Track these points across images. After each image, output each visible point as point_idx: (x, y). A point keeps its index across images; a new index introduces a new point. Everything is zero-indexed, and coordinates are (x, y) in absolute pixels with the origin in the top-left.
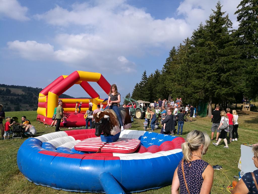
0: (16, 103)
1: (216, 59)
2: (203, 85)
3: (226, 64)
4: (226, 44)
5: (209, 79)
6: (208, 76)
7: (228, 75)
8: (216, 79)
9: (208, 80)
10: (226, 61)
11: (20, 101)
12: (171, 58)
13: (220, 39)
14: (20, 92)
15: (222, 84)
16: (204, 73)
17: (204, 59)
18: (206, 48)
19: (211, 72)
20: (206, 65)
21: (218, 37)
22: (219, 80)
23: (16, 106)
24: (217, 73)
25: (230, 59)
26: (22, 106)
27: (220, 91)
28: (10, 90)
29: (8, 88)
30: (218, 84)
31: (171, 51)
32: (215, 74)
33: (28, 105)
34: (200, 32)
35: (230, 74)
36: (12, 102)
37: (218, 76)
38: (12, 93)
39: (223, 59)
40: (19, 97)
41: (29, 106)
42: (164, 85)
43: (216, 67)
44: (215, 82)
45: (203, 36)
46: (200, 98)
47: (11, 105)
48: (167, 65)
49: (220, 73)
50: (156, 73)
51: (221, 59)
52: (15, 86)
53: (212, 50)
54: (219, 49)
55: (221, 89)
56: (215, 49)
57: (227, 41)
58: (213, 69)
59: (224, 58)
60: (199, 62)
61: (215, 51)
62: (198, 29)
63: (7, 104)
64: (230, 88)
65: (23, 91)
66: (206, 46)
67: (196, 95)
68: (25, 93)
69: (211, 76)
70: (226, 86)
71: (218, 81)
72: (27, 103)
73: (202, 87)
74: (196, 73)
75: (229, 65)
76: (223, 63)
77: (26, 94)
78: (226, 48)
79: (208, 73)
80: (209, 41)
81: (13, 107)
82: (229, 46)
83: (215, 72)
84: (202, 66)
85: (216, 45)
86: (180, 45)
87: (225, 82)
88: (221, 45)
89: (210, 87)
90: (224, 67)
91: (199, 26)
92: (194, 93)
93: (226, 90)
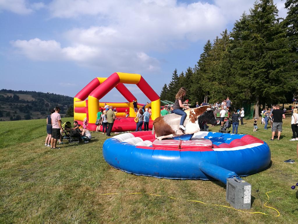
0: (26, 111)
1: (264, 53)
2: (249, 84)
3: (275, 59)
4: (274, 36)
5: (256, 76)
6: (255, 73)
7: (278, 72)
8: (265, 76)
9: (255, 78)
10: (275, 56)
11: (31, 108)
12: (206, 54)
13: (269, 31)
14: (30, 98)
15: (270, 82)
16: (250, 71)
17: (250, 54)
18: (252, 41)
19: (258, 69)
20: (251, 61)
21: (265, 28)
22: (267, 77)
23: (27, 114)
24: (266, 70)
25: (280, 53)
26: (32, 114)
27: (269, 90)
28: (18, 96)
29: (16, 94)
30: (266, 82)
31: (206, 45)
32: (263, 70)
33: (39, 113)
34: (243, 22)
35: (280, 71)
36: (21, 109)
37: (266, 73)
38: (20, 99)
39: (272, 54)
40: (29, 104)
41: (41, 113)
42: (199, 85)
43: (265, 63)
44: (263, 80)
45: (246, 28)
46: (246, 98)
47: (20, 113)
48: (201, 62)
49: (269, 70)
50: (188, 72)
51: (269, 54)
52: (23, 91)
53: (259, 44)
54: (267, 43)
55: (270, 87)
56: (263, 42)
57: (276, 33)
58: (260, 66)
59: (273, 52)
60: (243, 58)
61: (262, 45)
62: (240, 20)
63: (16, 113)
64: (280, 86)
65: (33, 97)
66: (251, 39)
67: (241, 95)
68: (35, 99)
69: (259, 73)
70: (275, 83)
71: (267, 79)
72: (38, 111)
73: (248, 86)
74: (241, 71)
75: (279, 60)
76: (271, 58)
77: (37, 100)
78: (275, 41)
79: (255, 70)
80: (255, 33)
81: (23, 115)
82: (278, 38)
83: (263, 68)
84: (247, 62)
85: (263, 38)
86: (216, 39)
87: (274, 80)
88: (270, 37)
89: (258, 86)
90: (273, 63)
91: (242, 16)
92: (239, 93)
93: (276, 88)
